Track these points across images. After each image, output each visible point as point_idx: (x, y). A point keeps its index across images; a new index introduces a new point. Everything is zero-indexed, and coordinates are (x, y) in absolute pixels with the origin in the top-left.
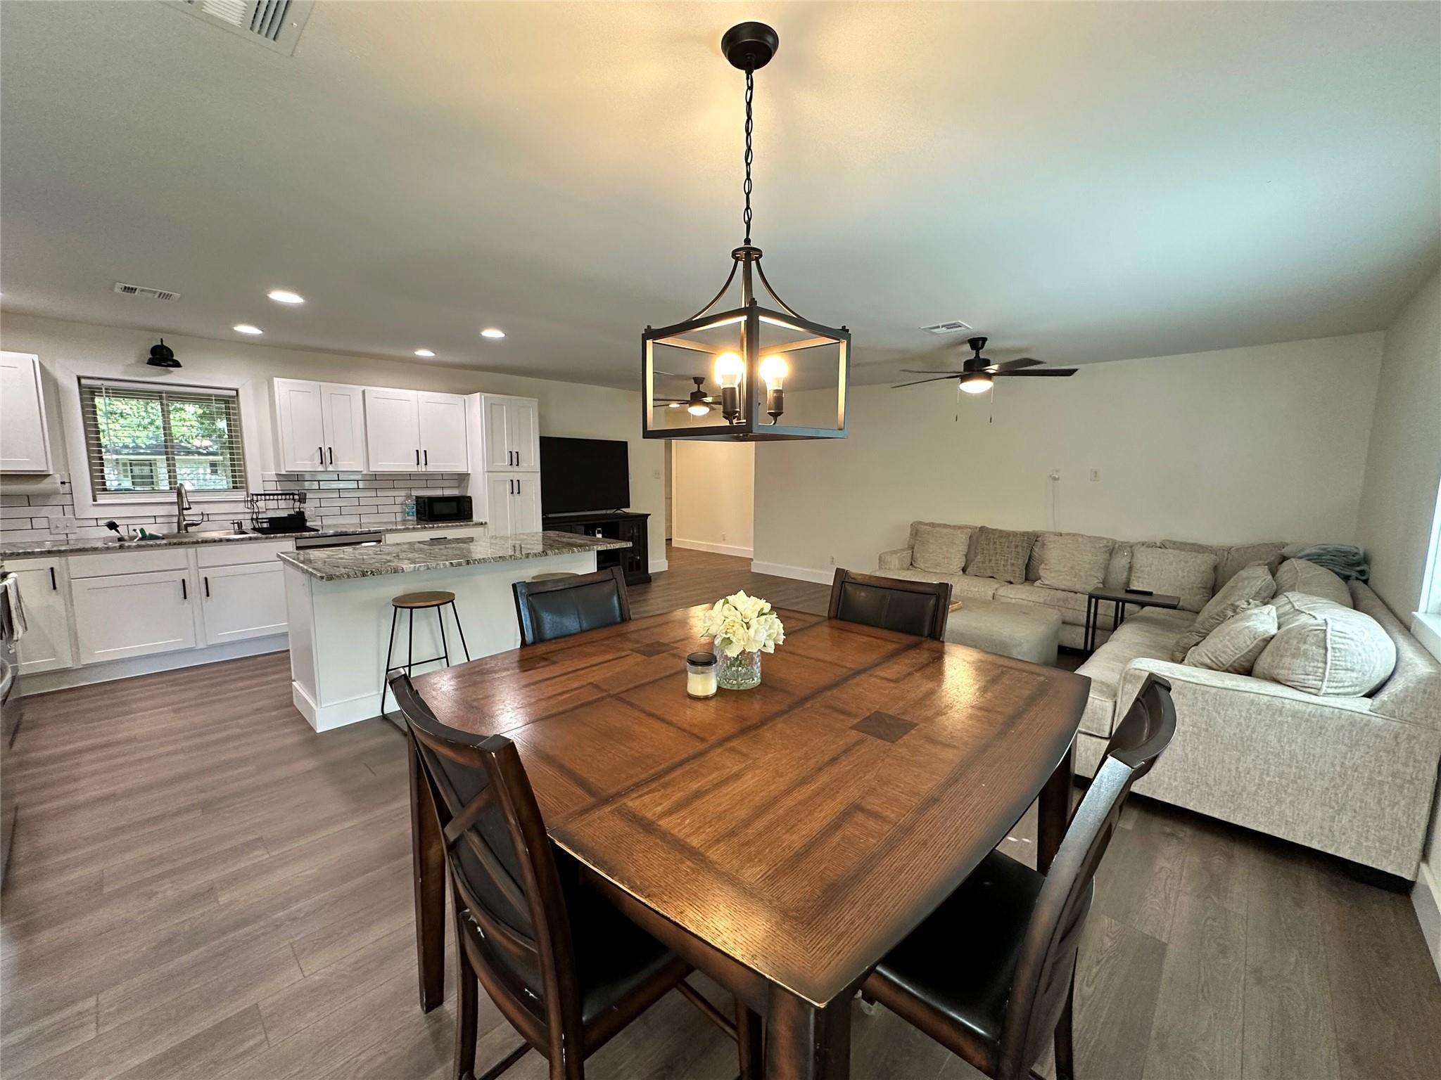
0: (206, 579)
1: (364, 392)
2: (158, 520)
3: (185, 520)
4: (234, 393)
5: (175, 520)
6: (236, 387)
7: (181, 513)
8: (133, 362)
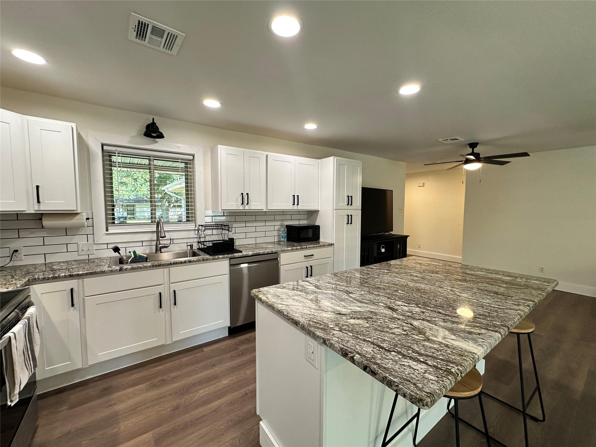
0: (175, 291)
1: (267, 156)
2: (144, 244)
3: (160, 244)
4: (191, 157)
5: (154, 243)
6: (192, 153)
7: (158, 240)
8: (135, 135)
